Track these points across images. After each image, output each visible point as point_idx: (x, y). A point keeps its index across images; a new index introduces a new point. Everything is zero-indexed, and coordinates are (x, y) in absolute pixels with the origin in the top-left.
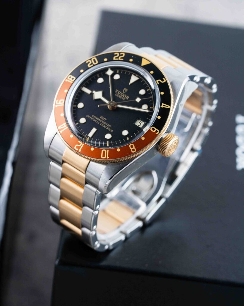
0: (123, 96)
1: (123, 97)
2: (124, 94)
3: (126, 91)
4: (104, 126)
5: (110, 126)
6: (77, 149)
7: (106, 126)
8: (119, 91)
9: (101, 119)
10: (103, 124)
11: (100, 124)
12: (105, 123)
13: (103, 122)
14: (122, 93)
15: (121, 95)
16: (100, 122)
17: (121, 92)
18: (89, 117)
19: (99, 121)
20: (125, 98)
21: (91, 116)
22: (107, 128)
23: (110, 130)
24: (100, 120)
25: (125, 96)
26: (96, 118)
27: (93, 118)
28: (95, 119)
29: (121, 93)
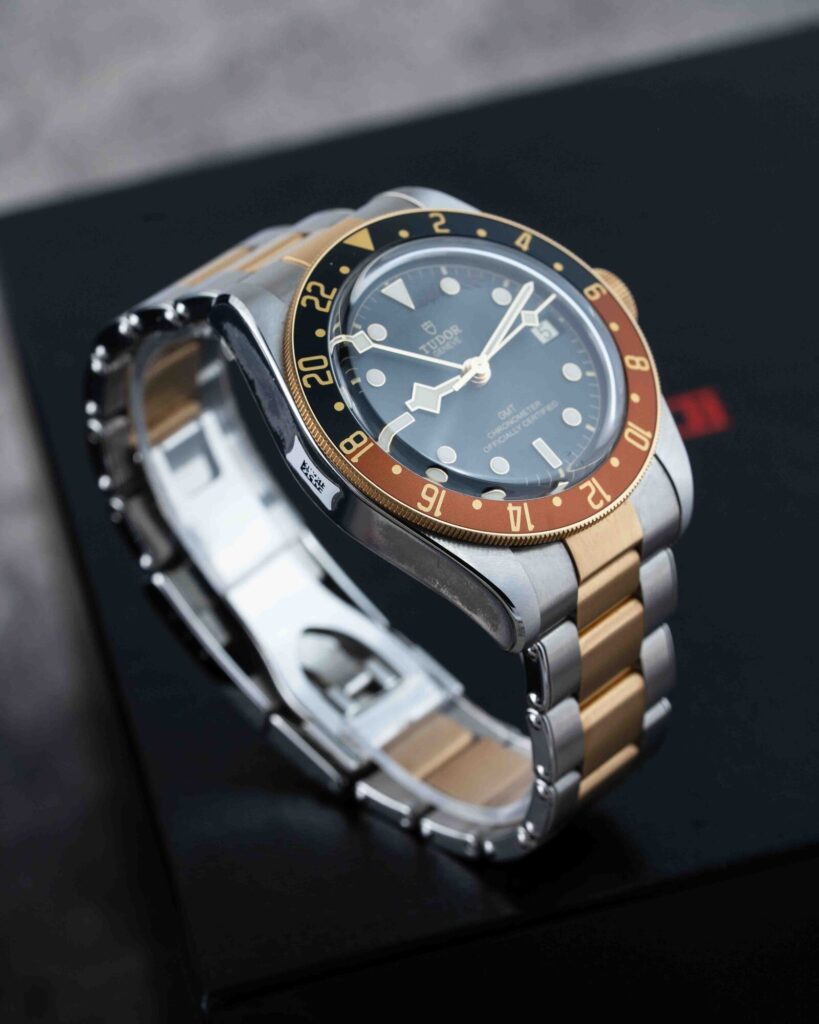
0: (447, 341)
1: (452, 340)
2: (440, 332)
3: (432, 325)
4: (534, 417)
5: (538, 403)
6: (601, 503)
7: (534, 412)
8: (428, 343)
9: (508, 419)
10: (525, 418)
11: (522, 427)
12: (523, 413)
13: (518, 417)
14: (437, 338)
15: (441, 343)
16: (516, 424)
17: (432, 341)
18: (490, 446)
19: (514, 426)
20: (454, 336)
21: (490, 441)
22: (543, 411)
23: (549, 408)
24: (512, 422)
25: (448, 335)
26: (498, 430)
27: (496, 438)
28: (504, 432)
29: (436, 341)
